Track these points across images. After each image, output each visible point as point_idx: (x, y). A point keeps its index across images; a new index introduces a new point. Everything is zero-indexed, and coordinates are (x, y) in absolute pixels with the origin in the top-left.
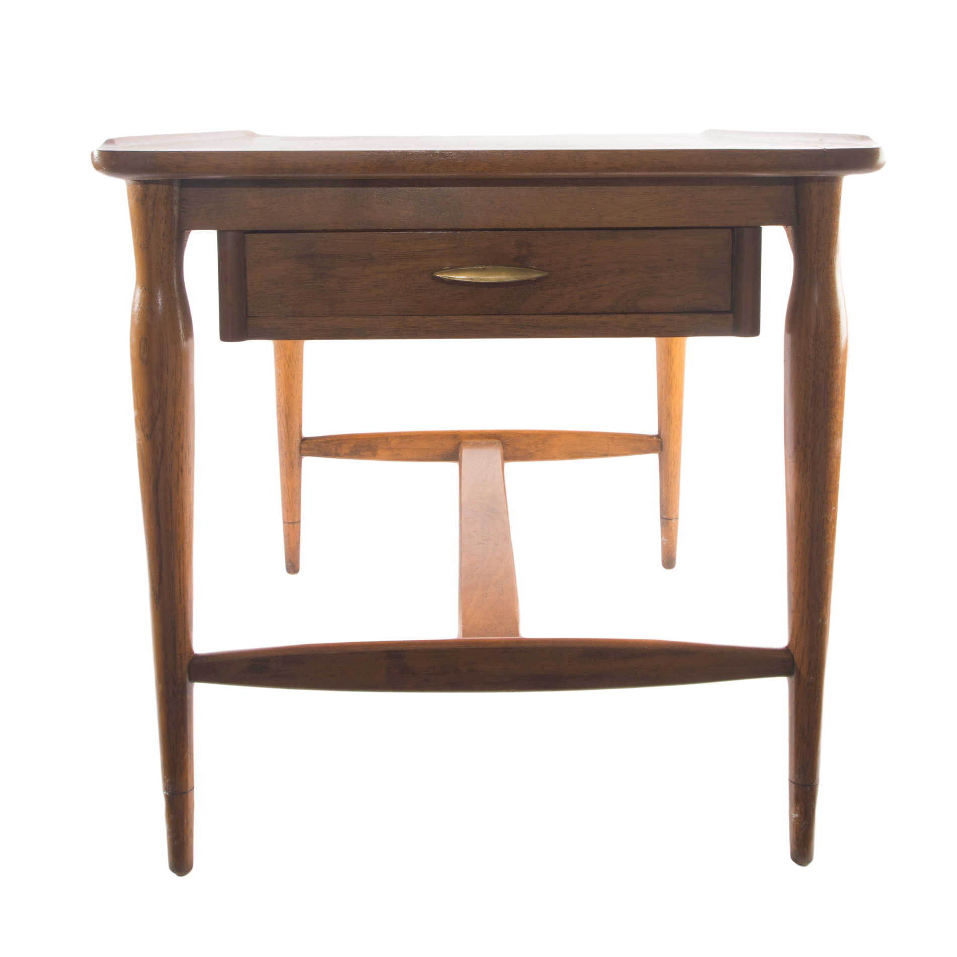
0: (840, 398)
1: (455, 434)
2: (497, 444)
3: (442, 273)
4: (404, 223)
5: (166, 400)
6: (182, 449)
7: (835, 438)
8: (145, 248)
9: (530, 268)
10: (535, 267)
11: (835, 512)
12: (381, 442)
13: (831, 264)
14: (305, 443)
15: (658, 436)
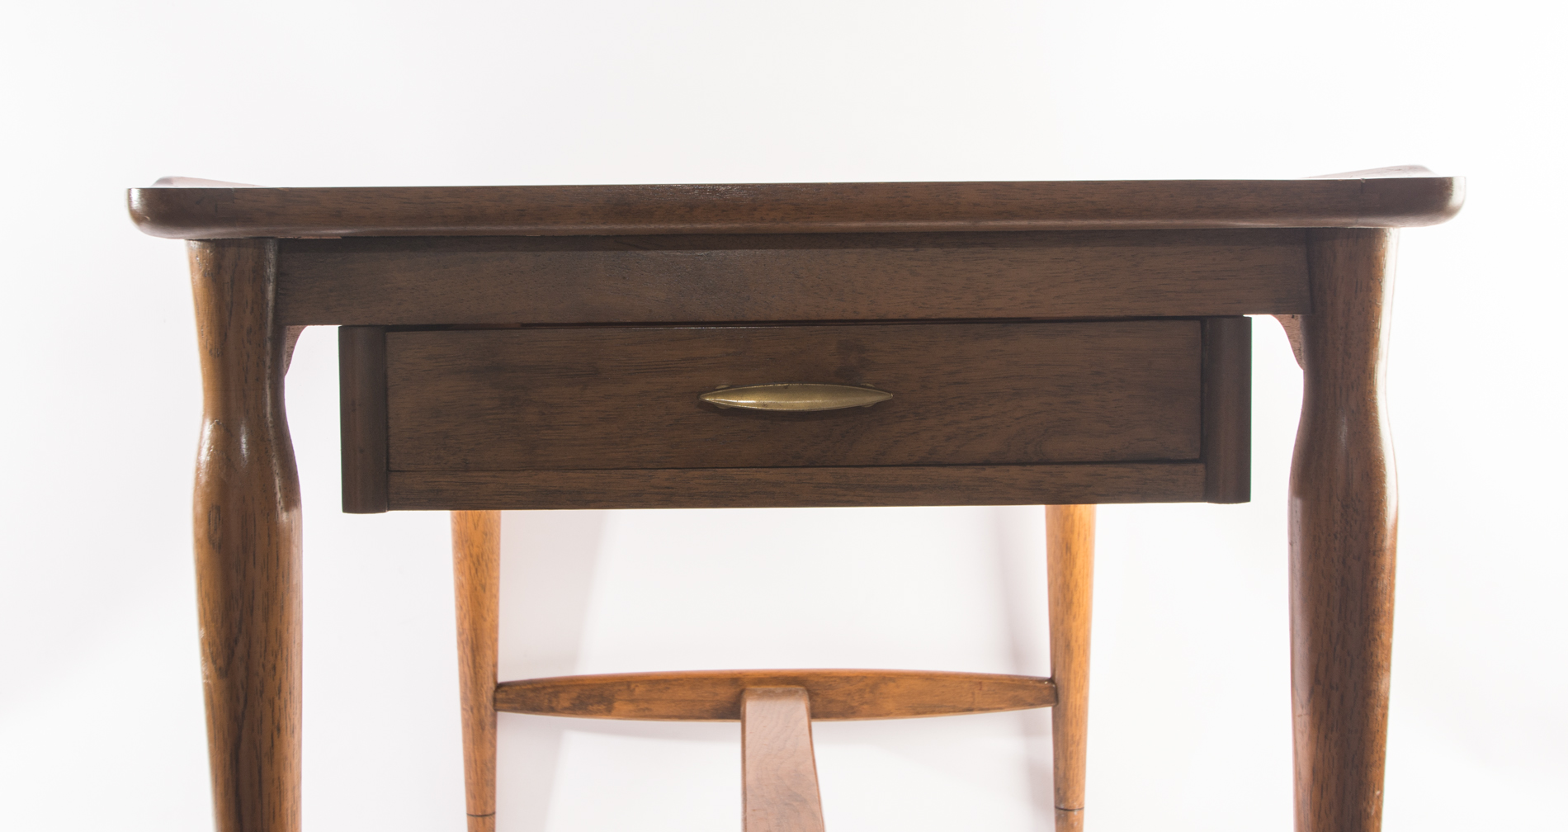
0: (1388, 605)
1: (735, 677)
2: (800, 692)
3: (715, 396)
4: (651, 311)
5: (252, 611)
6: (279, 693)
7: (1379, 673)
8: (218, 355)
9: (863, 387)
10: (871, 385)
11: (1380, 798)
12: (620, 690)
13: (1370, 378)
14: (502, 691)
15: (1051, 680)
